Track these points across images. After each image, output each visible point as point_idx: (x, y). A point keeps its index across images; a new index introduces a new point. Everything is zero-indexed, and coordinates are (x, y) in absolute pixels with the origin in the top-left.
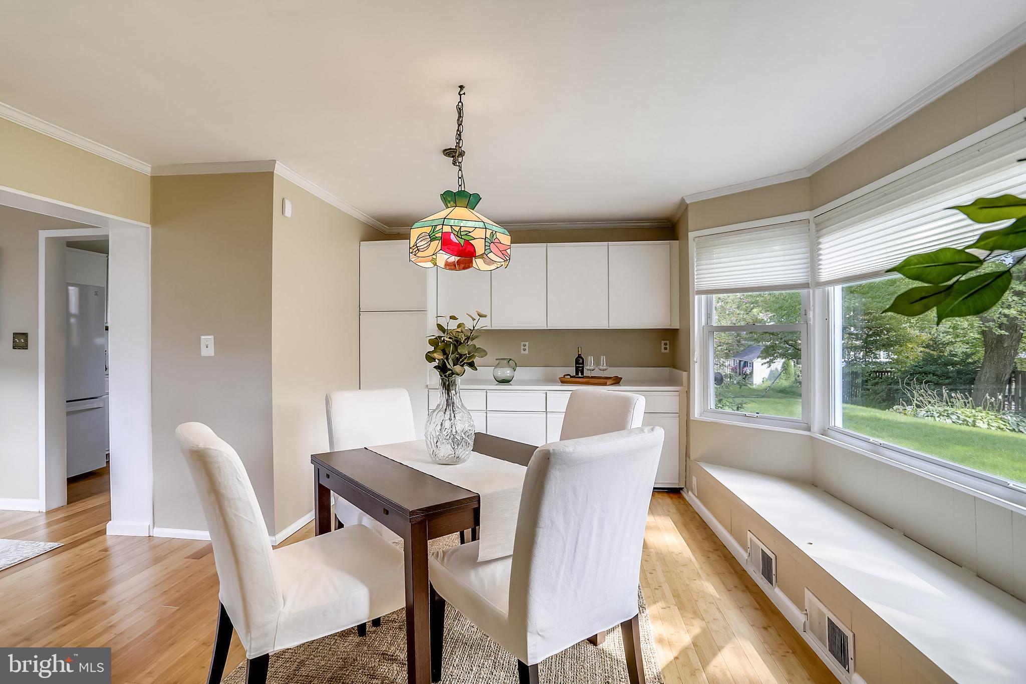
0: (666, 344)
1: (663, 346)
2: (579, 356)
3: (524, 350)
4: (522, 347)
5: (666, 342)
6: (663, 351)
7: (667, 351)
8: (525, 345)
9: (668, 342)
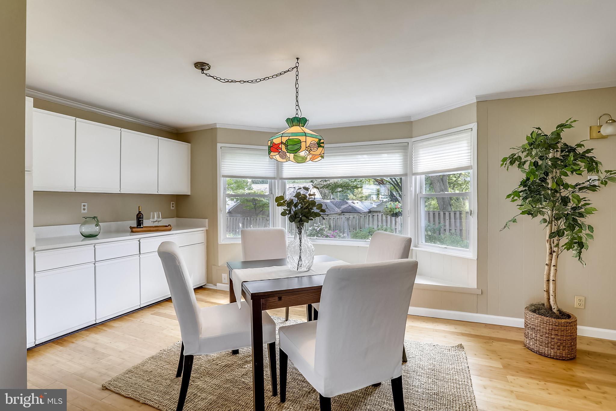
0: (173, 204)
1: (172, 205)
2: (140, 212)
3: (84, 209)
4: (83, 207)
5: (173, 202)
6: (172, 208)
7: (174, 208)
8: (84, 206)
9: (174, 202)
